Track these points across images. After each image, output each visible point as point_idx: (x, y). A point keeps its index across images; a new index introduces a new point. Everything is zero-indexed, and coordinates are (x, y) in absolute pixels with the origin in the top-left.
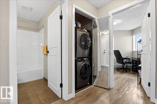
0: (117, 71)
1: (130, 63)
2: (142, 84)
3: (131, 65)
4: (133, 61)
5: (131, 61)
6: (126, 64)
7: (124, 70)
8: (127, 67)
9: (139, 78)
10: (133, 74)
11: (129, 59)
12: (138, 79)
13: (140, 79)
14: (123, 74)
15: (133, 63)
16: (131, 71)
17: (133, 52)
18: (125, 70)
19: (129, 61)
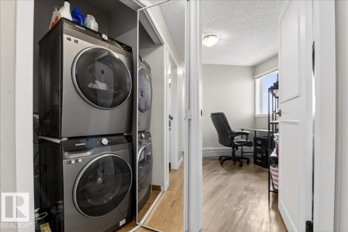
0: (219, 166)
1: (249, 144)
2: (279, 208)
3: (252, 149)
4: (256, 139)
5: (251, 139)
6: (240, 148)
7: (235, 163)
8: (242, 153)
9: (271, 189)
10: (257, 172)
11: (247, 134)
12: (269, 191)
13: (276, 192)
14: (234, 173)
15: (256, 145)
16: (252, 165)
17: (255, 118)
18: (238, 163)
19: (247, 139)
